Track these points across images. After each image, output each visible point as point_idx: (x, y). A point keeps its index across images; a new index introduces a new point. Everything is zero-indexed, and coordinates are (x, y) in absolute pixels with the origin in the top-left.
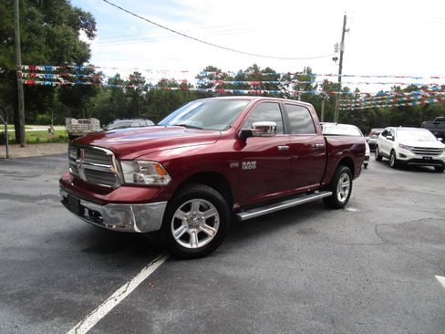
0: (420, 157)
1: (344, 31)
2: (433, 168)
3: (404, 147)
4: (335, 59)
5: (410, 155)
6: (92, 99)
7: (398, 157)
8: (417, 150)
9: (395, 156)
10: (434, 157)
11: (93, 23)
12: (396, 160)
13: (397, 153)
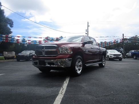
0: (116, 57)
1: (88, 26)
2: (118, 60)
3: (111, 54)
4: (86, 34)
5: (113, 56)
6: (11, 46)
7: (110, 57)
8: (114, 55)
9: (109, 57)
10: (119, 57)
11: (13, 22)
12: (109, 58)
13: (109, 56)
